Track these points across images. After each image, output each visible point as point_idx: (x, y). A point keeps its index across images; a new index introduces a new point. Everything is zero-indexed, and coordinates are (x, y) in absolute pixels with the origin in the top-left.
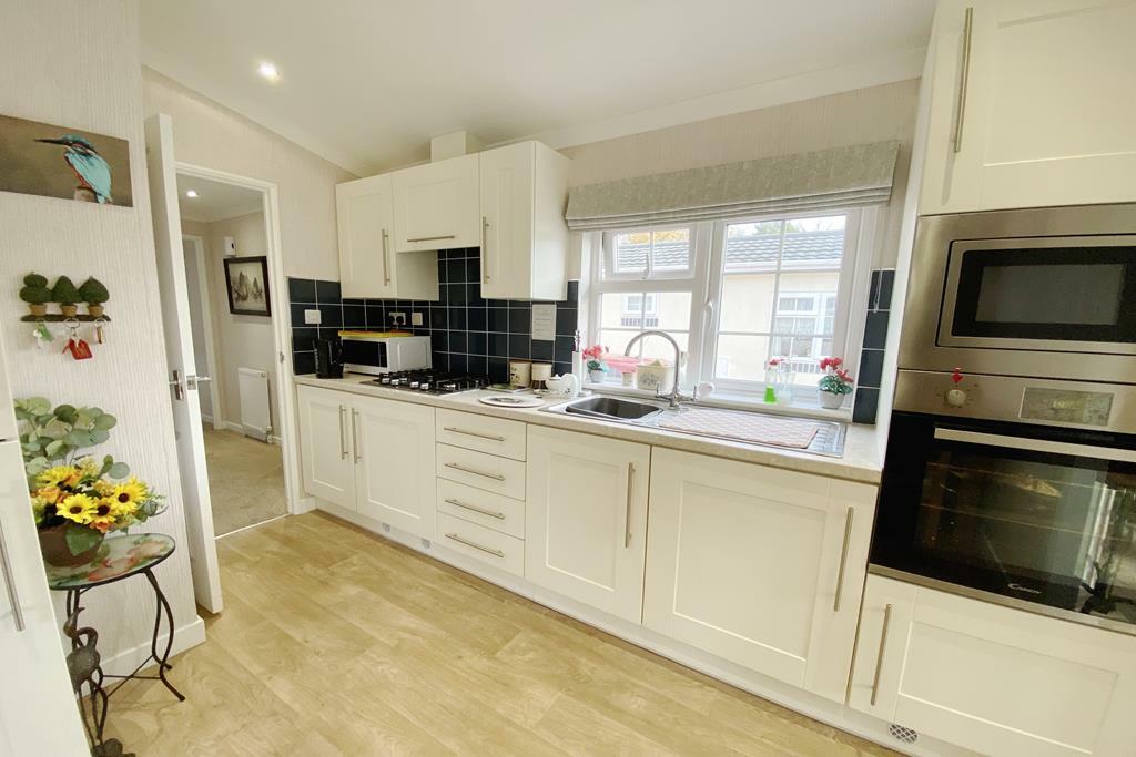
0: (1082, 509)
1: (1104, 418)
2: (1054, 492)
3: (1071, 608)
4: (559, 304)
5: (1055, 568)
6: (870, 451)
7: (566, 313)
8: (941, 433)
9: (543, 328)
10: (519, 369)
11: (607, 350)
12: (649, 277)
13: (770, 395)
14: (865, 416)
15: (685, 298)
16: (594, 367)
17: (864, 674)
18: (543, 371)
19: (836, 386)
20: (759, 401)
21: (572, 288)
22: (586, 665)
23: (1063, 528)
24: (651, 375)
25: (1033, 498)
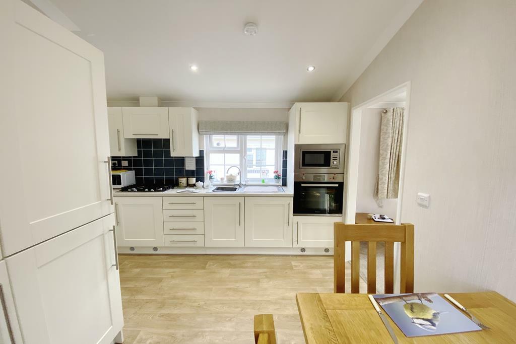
0: (324, 197)
1: (324, 180)
2: (319, 195)
3: (325, 213)
4: (196, 157)
5: (321, 207)
6: (290, 190)
7: (200, 161)
8: (302, 185)
9: (190, 166)
10: (183, 181)
11: (214, 171)
12: (225, 149)
13: (263, 181)
14: (285, 184)
15: (237, 156)
16: (211, 177)
17: (295, 239)
18: (193, 180)
19: (278, 177)
20: (261, 183)
21: (201, 152)
22: (232, 262)
23: (321, 200)
24: (231, 179)
25: (316, 196)
